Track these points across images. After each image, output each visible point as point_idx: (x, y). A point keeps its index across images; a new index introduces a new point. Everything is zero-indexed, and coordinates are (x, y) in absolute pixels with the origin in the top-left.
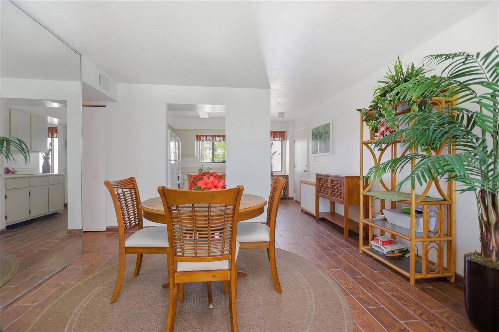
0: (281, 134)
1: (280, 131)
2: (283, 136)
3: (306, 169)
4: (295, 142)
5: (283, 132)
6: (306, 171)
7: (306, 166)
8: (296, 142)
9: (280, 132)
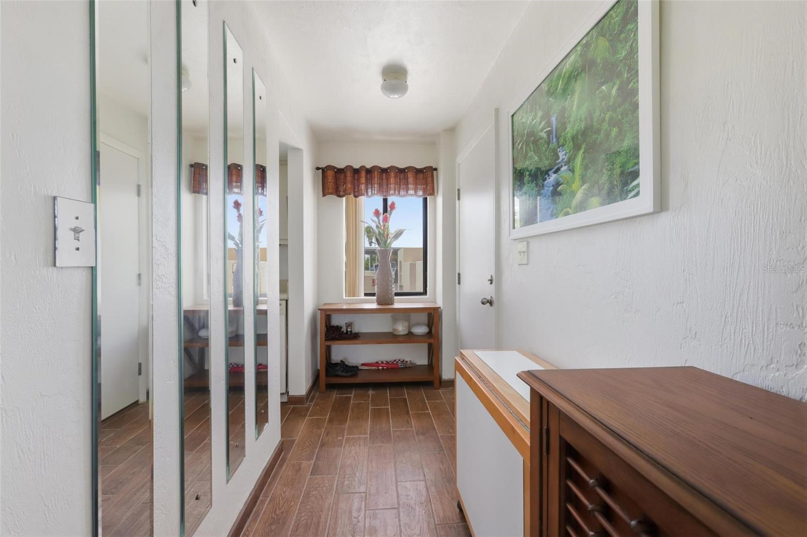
0: (421, 176)
1: (419, 166)
2: (426, 184)
3: (489, 292)
4: (459, 199)
5: (425, 168)
6: (491, 303)
7: (491, 281)
8: (461, 198)
9: (419, 171)
